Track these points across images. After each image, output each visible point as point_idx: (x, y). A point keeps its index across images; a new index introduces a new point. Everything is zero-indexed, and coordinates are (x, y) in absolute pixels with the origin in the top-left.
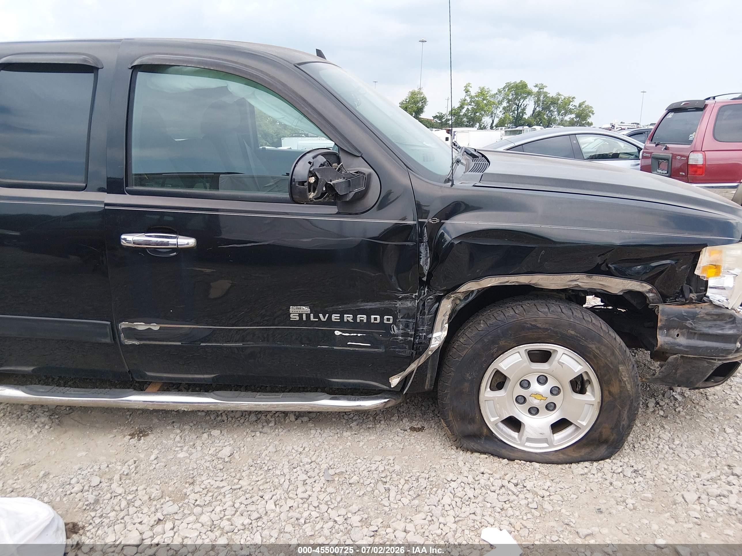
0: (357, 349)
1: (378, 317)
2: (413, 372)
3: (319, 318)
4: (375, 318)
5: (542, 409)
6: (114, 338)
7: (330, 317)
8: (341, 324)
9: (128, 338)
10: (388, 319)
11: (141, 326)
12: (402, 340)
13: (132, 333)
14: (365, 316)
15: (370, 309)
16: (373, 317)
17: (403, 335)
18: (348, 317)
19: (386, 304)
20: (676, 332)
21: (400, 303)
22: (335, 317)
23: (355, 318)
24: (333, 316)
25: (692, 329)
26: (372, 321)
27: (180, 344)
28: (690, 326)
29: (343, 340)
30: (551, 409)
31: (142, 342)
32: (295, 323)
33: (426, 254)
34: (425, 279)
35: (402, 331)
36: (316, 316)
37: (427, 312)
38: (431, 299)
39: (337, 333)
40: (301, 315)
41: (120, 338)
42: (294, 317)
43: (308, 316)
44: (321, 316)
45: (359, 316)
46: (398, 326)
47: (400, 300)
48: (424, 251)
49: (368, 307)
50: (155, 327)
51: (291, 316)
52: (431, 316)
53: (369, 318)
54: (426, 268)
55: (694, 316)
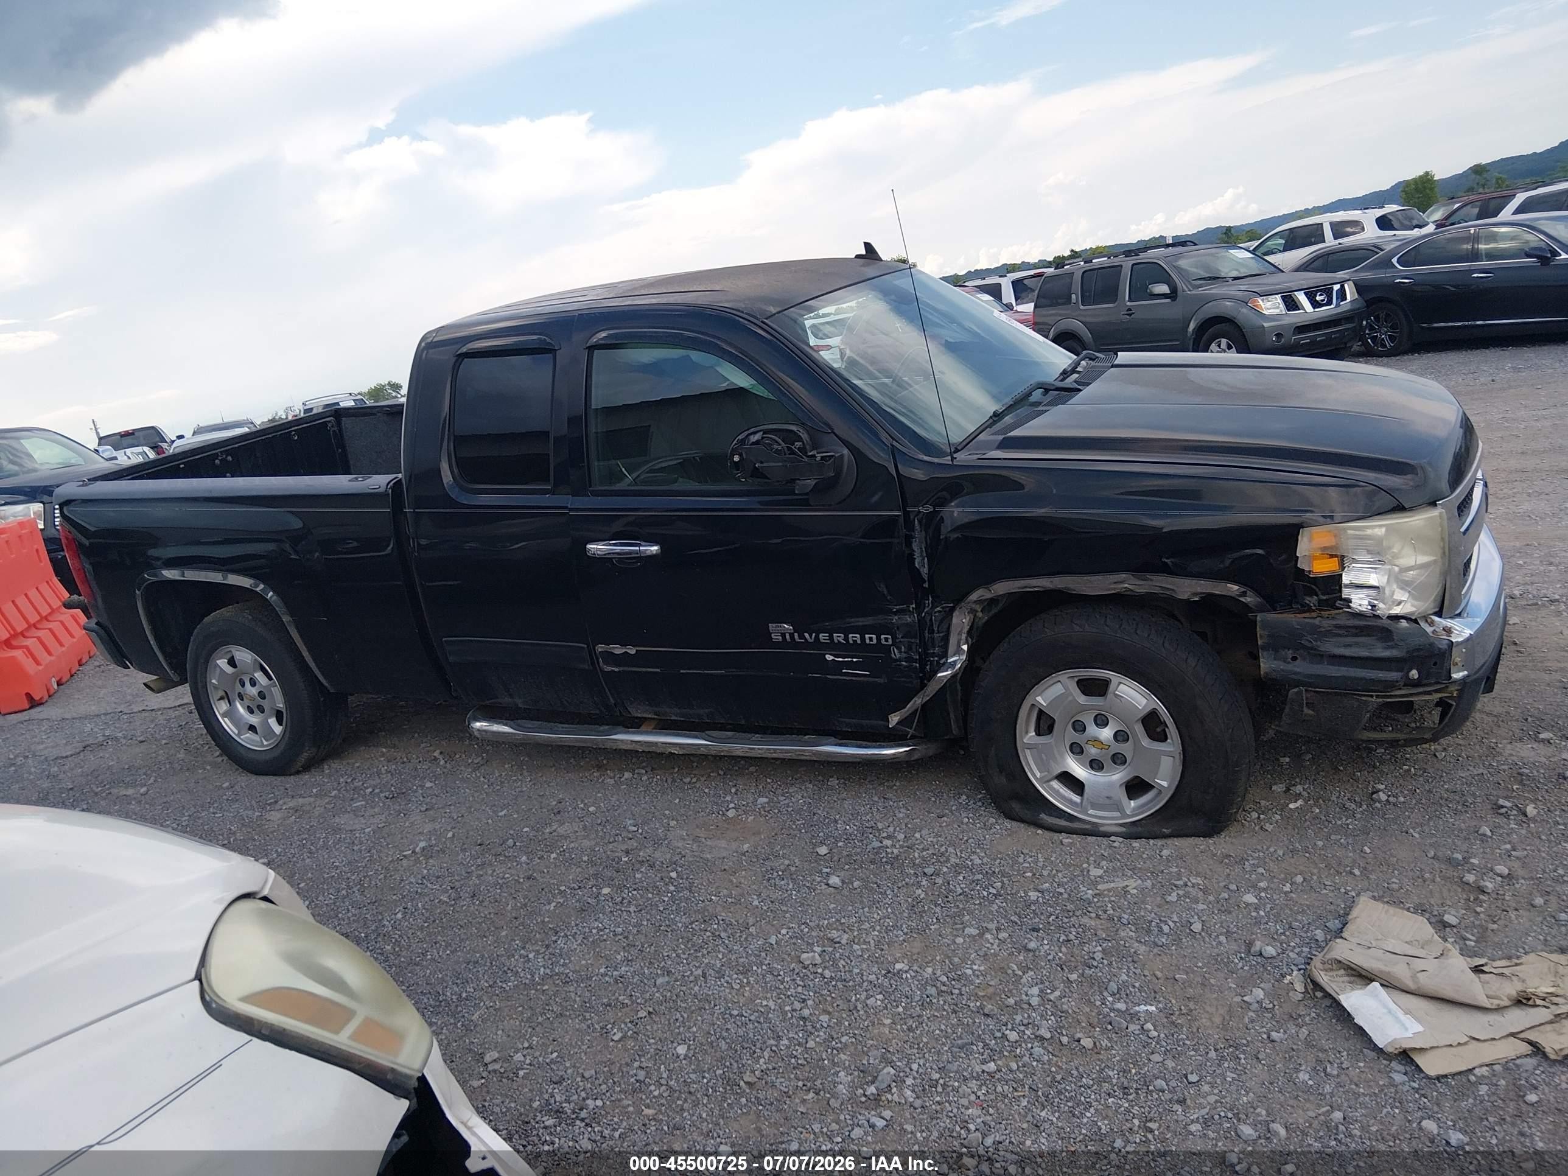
0: (854, 679)
1: (874, 636)
2: (917, 710)
3: (806, 639)
4: (871, 638)
5: (1108, 762)
6: (593, 664)
7: (817, 637)
8: (832, 646)
9: (606, 663)
10: (886, 639)
11: (618, 650)
12: (906, 667)
13: (610, 657)
14: (858, 636)
15: (863, 626)
16: (867, 636)
17: (907, 660)
18: (839, 637)
19: (880, 619)
20: (1290, 653)
21: (896, 617)
22: (823, 637)
23: (846, 638)
24: (821, 635)
25: (1312, 648)
26: (868, 641)
27: (658, 670)
28: (1309, 645)
29: (837, 667)
30: (1119, 762)
31: (621, 669)
32: (777, 645)
33: (922, 551)
34: (926, 585)
35: (904, 655)
36: (801, 636)
37: (936, 629)
38: (939, 612)
39: (829, 657)
40: (783, 635)
41: (598, 663)
42: (776, 637)
43: (792, 635)
44: (806, 635)
45: (851, 635)
46: (899, 649)
47: (895, 613)
48: (918, 548)
49: (860, 624)
50: (633, 651)
51: (773, 635)
52: (941, 635)
53: (863, 639)
54: (925, 571)
55: (1314, 630)
